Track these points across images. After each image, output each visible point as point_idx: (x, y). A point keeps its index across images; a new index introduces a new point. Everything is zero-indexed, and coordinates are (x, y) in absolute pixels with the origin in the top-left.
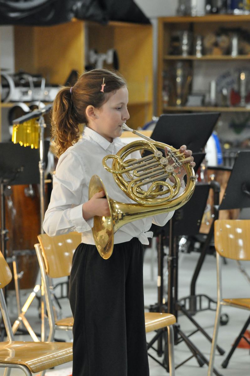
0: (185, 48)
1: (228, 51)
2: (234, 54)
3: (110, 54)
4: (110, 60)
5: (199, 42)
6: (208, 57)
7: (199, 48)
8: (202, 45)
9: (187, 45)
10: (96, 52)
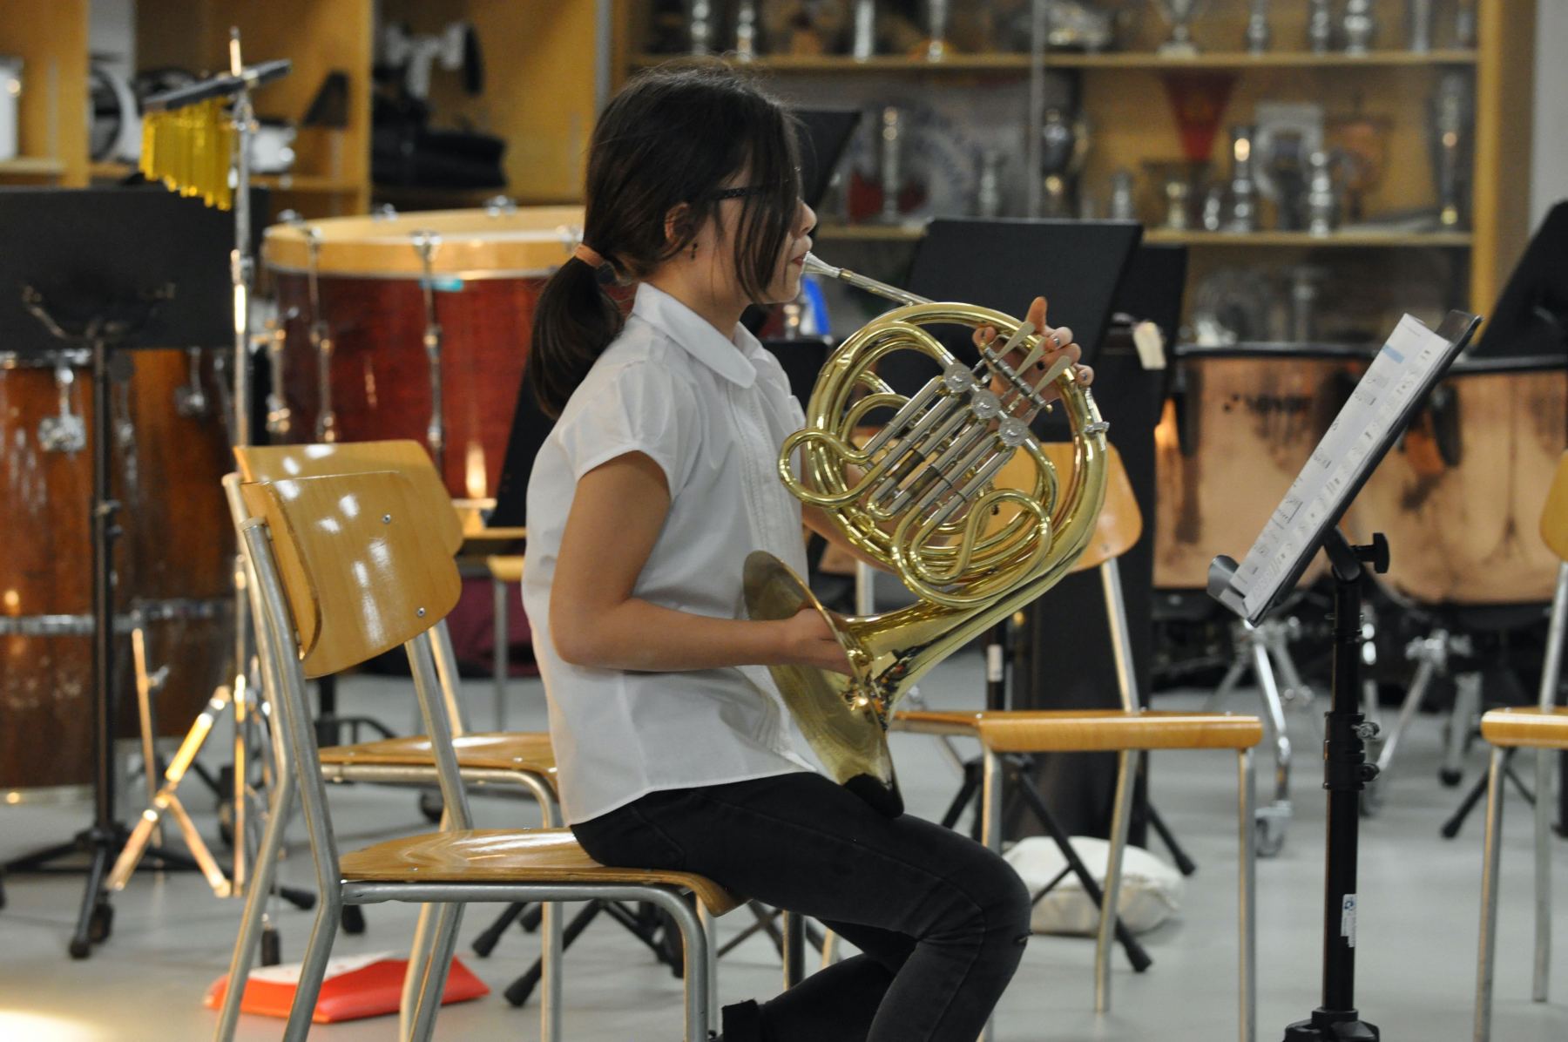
0: (700, 31)
1: (843, 42)
2: (863, 48)
3: (455, 36)
4: (453, 56)
5: (746, 14)
6: (777, 60)
7: (745, 33)
8: (757, 24)
9: (706, 20)
10: (408, 31)
